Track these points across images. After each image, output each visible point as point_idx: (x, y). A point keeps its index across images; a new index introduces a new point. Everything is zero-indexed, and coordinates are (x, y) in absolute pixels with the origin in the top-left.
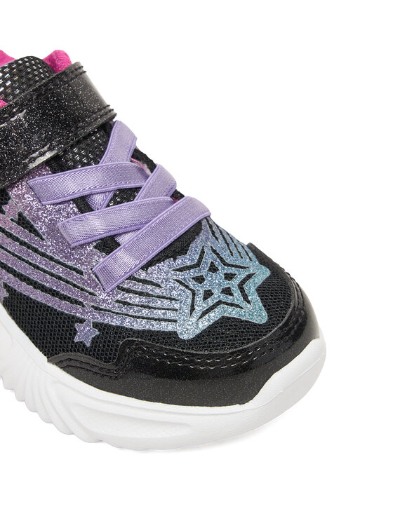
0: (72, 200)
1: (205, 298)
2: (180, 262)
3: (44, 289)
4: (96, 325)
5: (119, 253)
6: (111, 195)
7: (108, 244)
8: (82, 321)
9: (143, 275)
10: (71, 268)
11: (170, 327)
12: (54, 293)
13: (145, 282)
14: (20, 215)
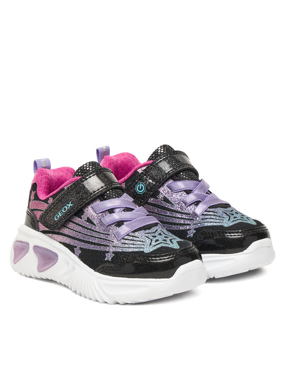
0: (107, 210)
1: (156, 242)
2: (147, 231)
3: (95, 244)
4: (113, 253)
5: (123, 227)
6: (123, 209)
7: (119, 224)
8: (108, 252)
9: (133, 234)
10: (105, 234)
11: (142, 250)
12: (99, 245)
13: (133, 236)
14: (88, 218)
